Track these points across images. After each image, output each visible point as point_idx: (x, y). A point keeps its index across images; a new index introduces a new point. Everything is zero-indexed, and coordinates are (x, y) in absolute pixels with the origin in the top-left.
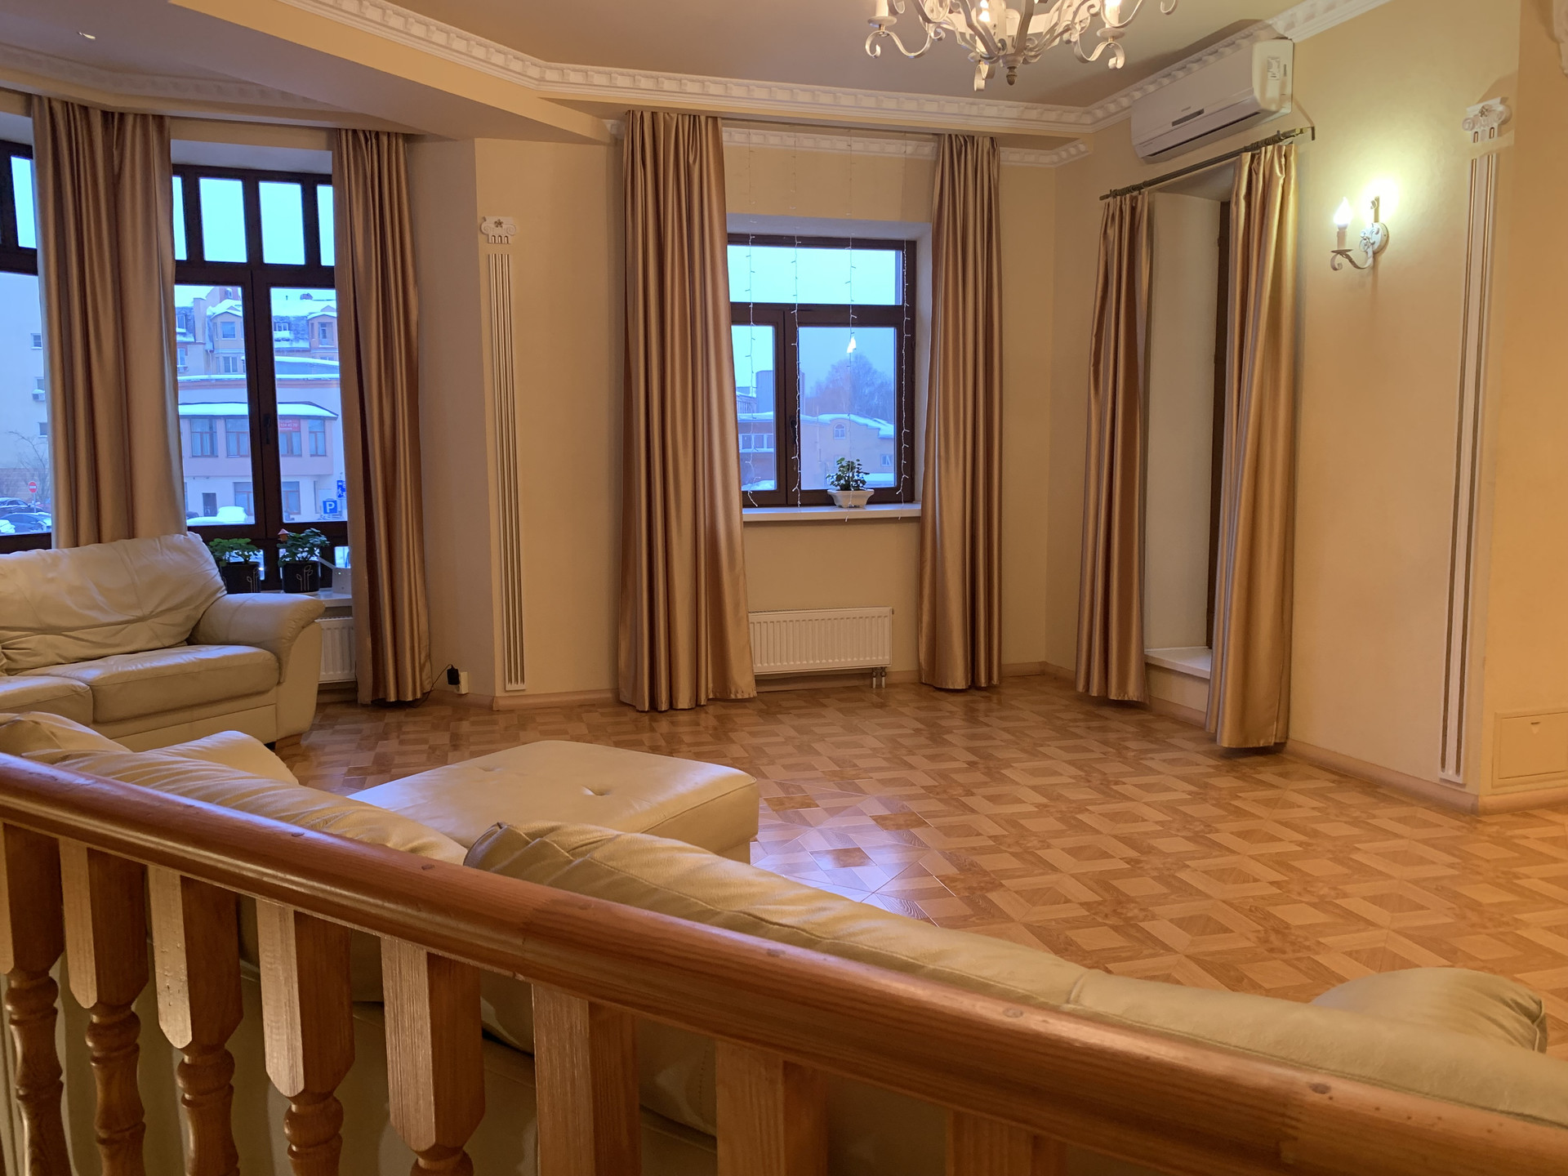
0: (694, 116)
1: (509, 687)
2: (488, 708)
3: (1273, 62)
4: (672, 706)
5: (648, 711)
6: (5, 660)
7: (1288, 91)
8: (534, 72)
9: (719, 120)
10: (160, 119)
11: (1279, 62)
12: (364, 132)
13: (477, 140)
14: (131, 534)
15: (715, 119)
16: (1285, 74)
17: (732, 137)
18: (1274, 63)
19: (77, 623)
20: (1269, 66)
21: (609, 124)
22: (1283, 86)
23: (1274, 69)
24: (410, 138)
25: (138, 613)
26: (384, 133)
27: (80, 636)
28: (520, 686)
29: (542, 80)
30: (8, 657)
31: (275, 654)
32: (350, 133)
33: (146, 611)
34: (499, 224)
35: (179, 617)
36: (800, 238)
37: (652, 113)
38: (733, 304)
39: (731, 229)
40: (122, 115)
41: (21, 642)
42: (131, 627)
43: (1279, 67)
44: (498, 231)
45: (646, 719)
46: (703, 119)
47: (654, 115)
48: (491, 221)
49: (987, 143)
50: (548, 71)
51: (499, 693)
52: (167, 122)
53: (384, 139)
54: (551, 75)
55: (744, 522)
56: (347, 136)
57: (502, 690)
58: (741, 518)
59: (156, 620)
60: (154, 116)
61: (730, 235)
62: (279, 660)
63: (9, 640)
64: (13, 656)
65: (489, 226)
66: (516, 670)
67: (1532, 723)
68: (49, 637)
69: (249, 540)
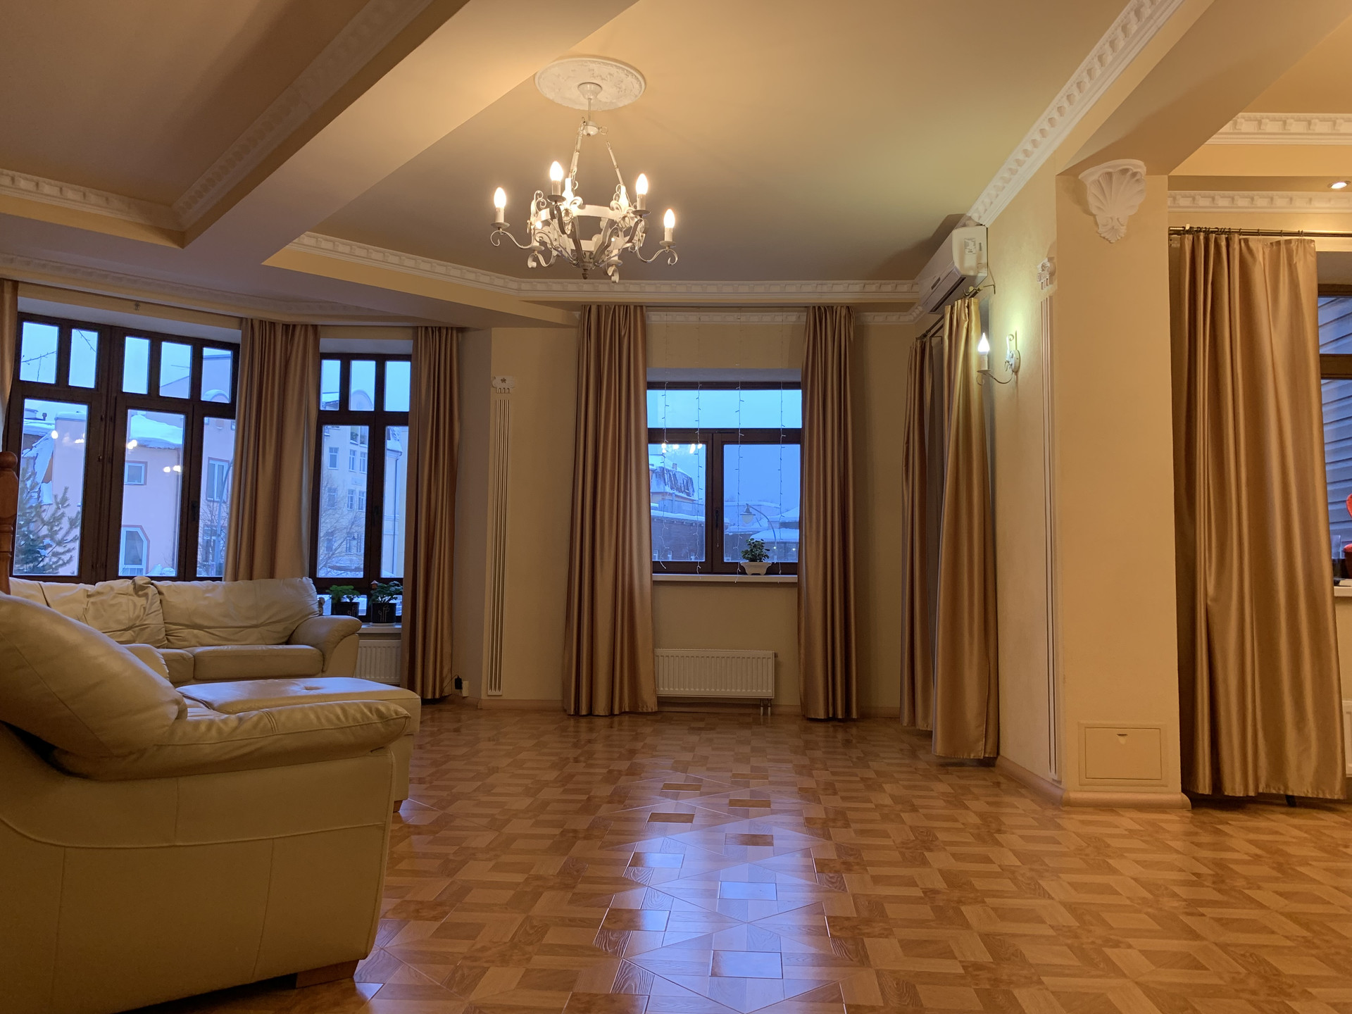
0: (627, 307)
1: (490, 693)
2: (474, 706)
3: (970, 242)
4: (591, 713)
5: (572, 715)
6: (166, 642)
7: (984, 260)
8: (514, 286)
9: (644, 308)
10: (315, 327)
11: (975, 242)
12: (432, 328)
13: (493, 329)
14: (272, 575)
15: (641, 307)
16: (981, 249)
17: (654, 318)
18: (971, 244)
19: (212, 624)
20: (966, 245)
21: (577, 314)
22: (979, 258)
23: (971, 246)
24: (461, 330)
25: (254, 622)
26: (443, 327)
27: (214, 632)
28: (497, 693)
29: (519, 290)
30: (168, 639)
31: (321, 651)
32: (423, 329)
33: (260, 621)
34: (504, 381)
35: (279, 627)
36: (701, 383)
37: (598, 306)
38: (649, 429)
39: (651, 378)
40: (294, 326)
41: (177, 633)
42: (249, 630)
43: (975, 245)
44: (504, 385)
45: (572, 722)
46: (632, 307)
47: (599, 307)
48: (499, 379)
49: (844, 312)
50: (523, 284)
51: (484, 697)
52: (319, 328)
53: (444, 332)
54: (524, 286)
55: (654, 581)
56: (421, 331)
57: (486, 693)
58: (651, 578)
59: (266, 628)
60: (312, 325)
61: (648, 383)
62: (323, 655)
63: (171, 630)
64: (172, 641)
65: (497, 382)
66: (496, 681)
67: (1120, 735)
68: (196, 631)
69: (352, 587)
